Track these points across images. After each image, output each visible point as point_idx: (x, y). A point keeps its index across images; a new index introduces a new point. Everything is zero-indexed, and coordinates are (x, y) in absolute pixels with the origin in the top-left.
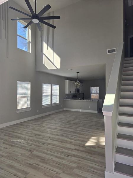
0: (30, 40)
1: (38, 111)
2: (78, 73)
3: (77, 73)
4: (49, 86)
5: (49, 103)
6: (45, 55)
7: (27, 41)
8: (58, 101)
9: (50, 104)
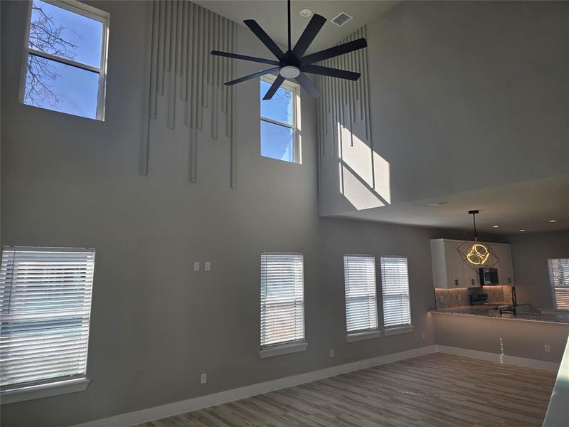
0: (299, 128)
1: (332, 351)
2: (477, 212)
3: (470, 212)
4: (368, 266)
5: (373, 324)
6: (344, 164)
7: (291, 130)
8: (407, 319)
9: (376, 329)
